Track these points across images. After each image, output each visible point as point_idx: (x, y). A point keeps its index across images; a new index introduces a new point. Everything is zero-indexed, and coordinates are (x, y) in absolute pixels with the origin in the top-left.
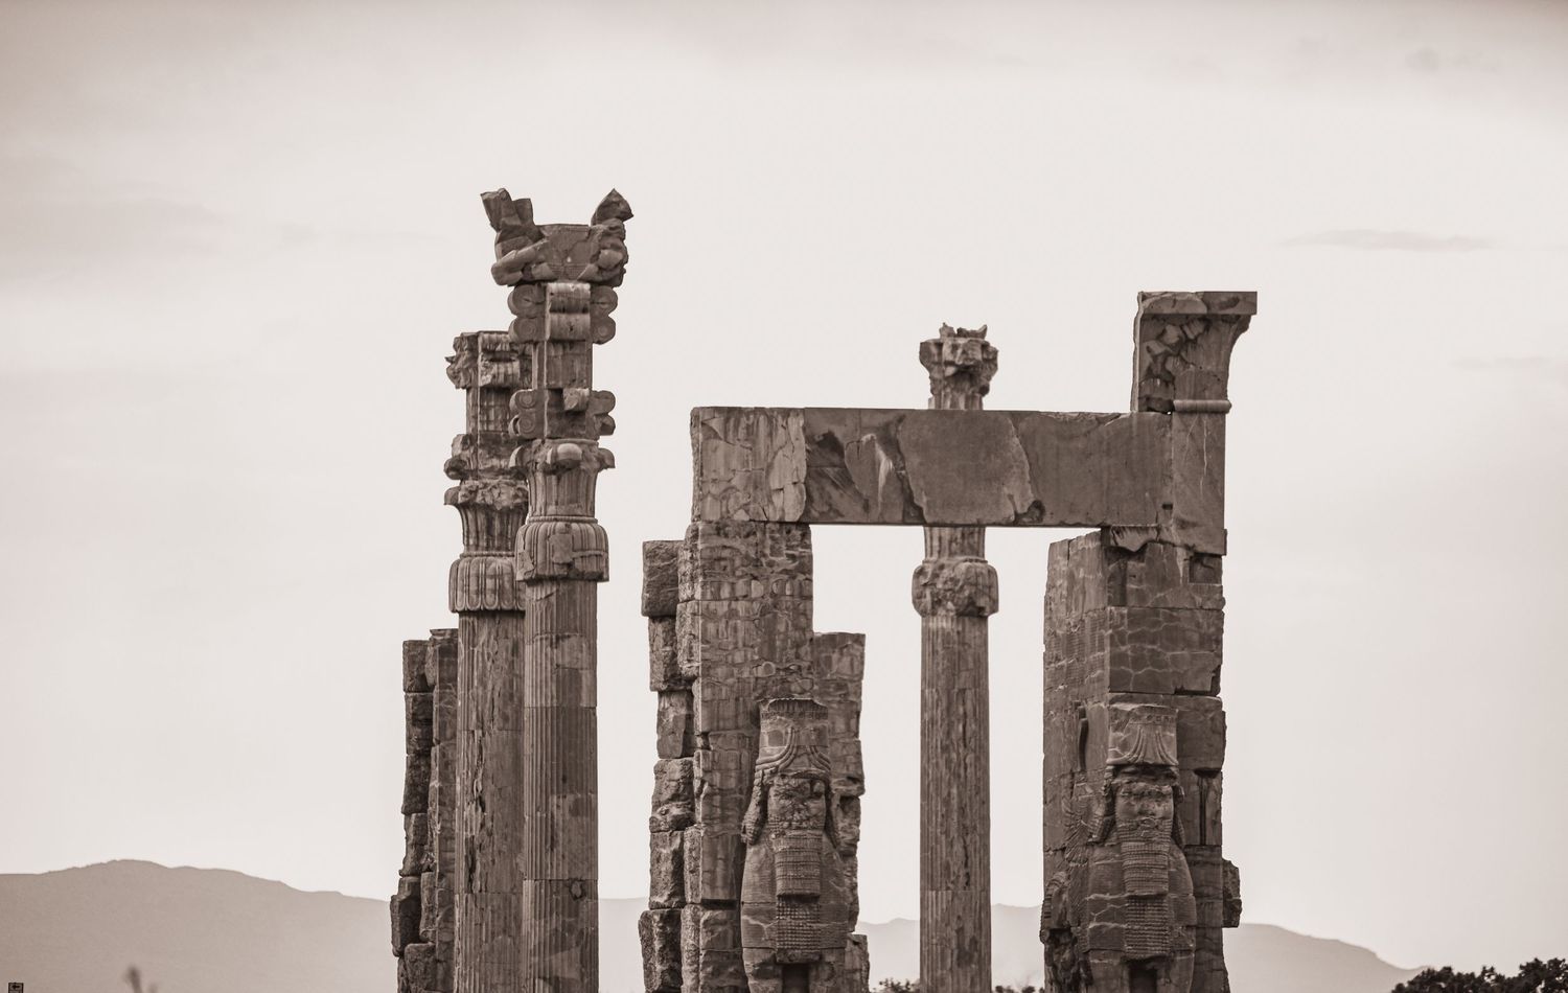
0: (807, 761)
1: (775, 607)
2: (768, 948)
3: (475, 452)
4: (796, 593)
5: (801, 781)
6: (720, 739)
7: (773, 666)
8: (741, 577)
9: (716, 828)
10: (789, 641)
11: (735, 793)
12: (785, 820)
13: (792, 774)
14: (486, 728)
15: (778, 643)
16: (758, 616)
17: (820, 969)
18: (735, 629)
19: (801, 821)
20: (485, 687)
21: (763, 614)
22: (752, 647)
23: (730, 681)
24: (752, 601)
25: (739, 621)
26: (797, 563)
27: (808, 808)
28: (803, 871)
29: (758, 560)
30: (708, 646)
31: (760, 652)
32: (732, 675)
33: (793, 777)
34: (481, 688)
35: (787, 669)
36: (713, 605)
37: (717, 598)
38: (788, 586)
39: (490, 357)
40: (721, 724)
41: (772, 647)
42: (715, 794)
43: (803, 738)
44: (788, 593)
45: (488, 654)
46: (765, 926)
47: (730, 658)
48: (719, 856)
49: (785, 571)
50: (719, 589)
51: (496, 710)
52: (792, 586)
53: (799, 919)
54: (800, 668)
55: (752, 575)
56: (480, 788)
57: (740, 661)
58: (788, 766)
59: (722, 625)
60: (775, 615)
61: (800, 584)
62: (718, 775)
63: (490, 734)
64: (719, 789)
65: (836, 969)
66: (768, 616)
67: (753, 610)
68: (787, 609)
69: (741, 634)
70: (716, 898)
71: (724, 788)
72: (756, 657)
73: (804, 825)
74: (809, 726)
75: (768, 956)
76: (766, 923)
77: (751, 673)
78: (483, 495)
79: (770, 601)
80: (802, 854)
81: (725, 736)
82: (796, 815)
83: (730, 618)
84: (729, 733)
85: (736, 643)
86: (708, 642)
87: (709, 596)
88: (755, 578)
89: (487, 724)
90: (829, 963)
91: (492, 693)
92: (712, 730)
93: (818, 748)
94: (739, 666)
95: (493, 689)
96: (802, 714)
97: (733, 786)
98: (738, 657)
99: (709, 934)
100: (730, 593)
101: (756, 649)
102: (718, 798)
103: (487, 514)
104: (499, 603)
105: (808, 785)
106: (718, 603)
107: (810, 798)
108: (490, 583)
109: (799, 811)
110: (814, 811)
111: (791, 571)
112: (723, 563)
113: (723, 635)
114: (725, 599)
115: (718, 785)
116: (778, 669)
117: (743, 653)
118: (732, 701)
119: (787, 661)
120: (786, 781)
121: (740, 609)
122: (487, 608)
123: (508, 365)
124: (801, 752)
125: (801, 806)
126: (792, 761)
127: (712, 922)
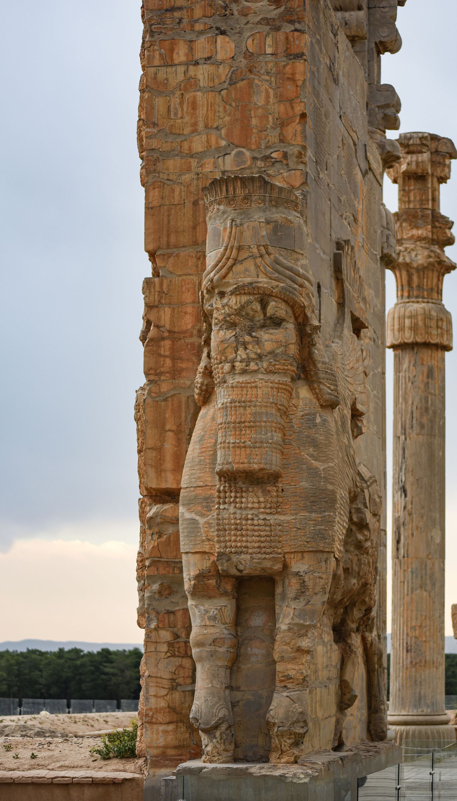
0: (252, 268)
1: (250, 71)
2: (205, 553)
3: (401, 225)
4: (281, 49)
5: (244, 299)
6: (171, 260)
7: (248, 154)
8: (201, 33)
9: (165, 387)
10: (270, 119)
11: (191, 336)
12: (226, 361)
13: (231, 288)
14: (407, 434)
15: (254, 121)
16: (226, 85)
17: (287, 581)
18: (194, 105)
19: (248, 361)
20: (406, 403)
21: (232, 83)
22: (217, 128)
23: (187, 177)
24: (219, 64)
25: (199, 94)
26: (283, 8)
27: (258, 342)
28: (249, 436)
29: (226, 8)
30: (155, 130)
31: (229, 135)
32: (189, 170)
33: (232, 293)
34: (404, 403)
35: (267, 158)
36: (162, 74)
37: (169, 63)
38: (269, 41)
39: (406, 150)
40: (173, 239)
41: (246, 129)
42: (163, 339)
43: (248, 234)
44: (269, 50)
45: (409, 377)
46: (202, 521)
47: (186, 145)
48: (168, 427)
49: (266, 21)
50: (172, 50)
51: (414, 421)
52: (276, 43)
53: (246, 508)
54: (285, 155)
55: (217, 29)
56: (403, 480)
57: (200, 149)
58: (224, 277)
59: (175, 100)
60: (250, 84)
61: (287, 38)
62: (168, 311)
63: (410, 438)
64: (169, 331)
65: (310, 584)
66: (240, 84)
67: (219, 76)
68: (268, 73)
69: (201, 112)
70: (164, 486)
71: (176, 330)
72: (223, 143)
73: (253, 366)
74: (259, 217)
75: (207, 564)
76: (203, 515)
77: (216, 166)
78: (404, 256)
79: (243, 62)
80: (249, 410)
81: (178, 256)
82: (241, 352)
83: (186, 90)
84: (183, 253)
85: (195, 124)
86: (155, 125)
87: (157, 62)
88: (223, 33)
89: (408, 431)
90: (297, 574)
91: (412, 407)
92: (159, 248)
93: (271, 249)
94: (200, 156)
95: (412, 404)
96: (247, 198)
97: (189, 326)
98: (198, 145)
99: (155, 537)
100: (187, 55)
101: (223, 131)
102: (167, 344)
103: (408, 271)
104: (414, 337)
105: (257, 306)
106: (169, 69)
107: (263, 326)
108: (407, 322)
109: (245, 345)
110: (268, 346)
111: (274, 19)
112: (177, 14)
113: (176, 114)
114: (180, 64)
115: (168, 327)
116: (254, 159)
117: (204, 138)
118: (189, 206)
119: (267, 147)
120: (225, 301)
121: (200, 77)
122: (406, 341)
123: (420, 155)
124: (244, 255)
125: (247, 338)
126: (231, 268)
127: (158, 520)
